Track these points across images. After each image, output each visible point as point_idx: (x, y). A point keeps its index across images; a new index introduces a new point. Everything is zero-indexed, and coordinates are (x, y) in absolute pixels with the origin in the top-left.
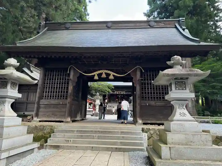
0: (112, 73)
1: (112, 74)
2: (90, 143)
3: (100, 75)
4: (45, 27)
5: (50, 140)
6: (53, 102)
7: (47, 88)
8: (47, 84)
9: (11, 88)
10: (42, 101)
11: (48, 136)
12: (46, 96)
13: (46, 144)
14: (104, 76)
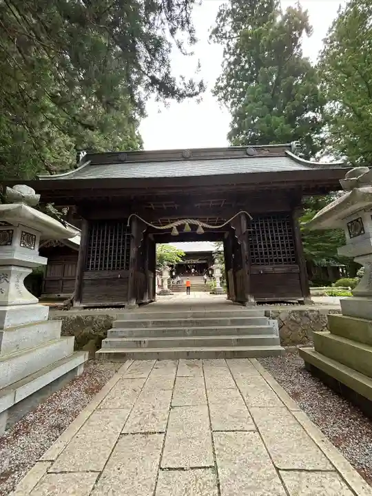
0: (201, 224)
1: (201, 226)
2: (181, 344)
3: (180, 228)
4: (87, 161)
5: (106, 342)
6: (105, 274)
7: (94, 252)
8: (94, 245)
9: (22, 245)
10: (86, 273)
11: (101, 334)
12: (92, 266)
13: (100, 351)
14: (188, 229)
